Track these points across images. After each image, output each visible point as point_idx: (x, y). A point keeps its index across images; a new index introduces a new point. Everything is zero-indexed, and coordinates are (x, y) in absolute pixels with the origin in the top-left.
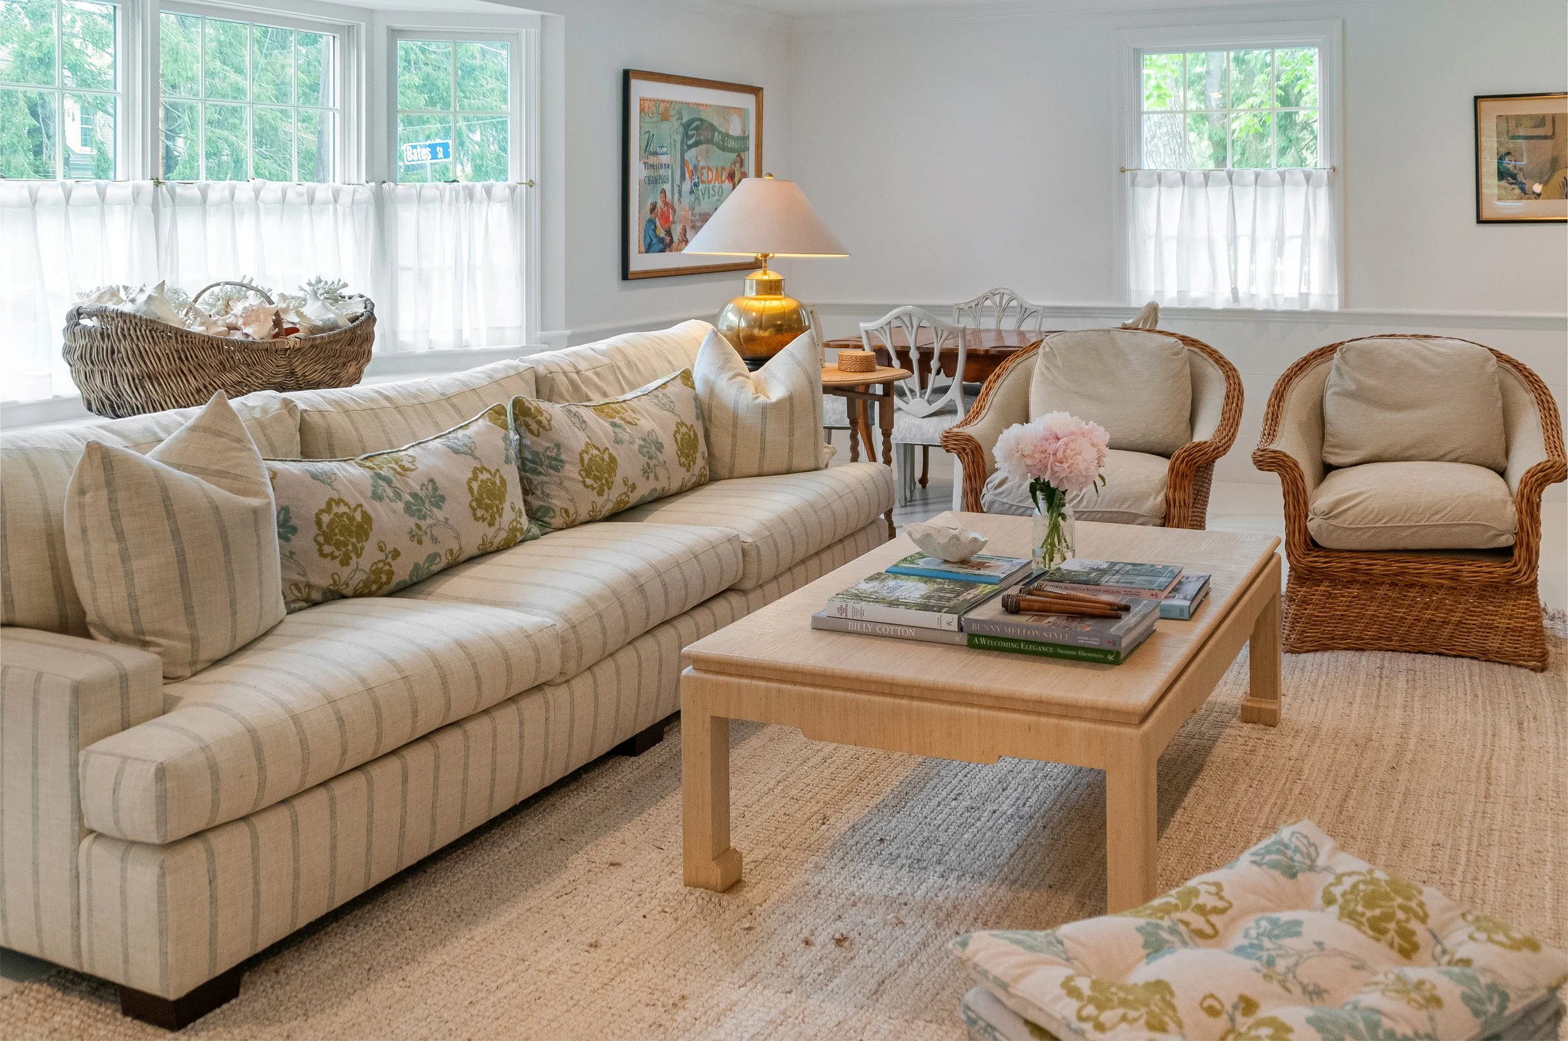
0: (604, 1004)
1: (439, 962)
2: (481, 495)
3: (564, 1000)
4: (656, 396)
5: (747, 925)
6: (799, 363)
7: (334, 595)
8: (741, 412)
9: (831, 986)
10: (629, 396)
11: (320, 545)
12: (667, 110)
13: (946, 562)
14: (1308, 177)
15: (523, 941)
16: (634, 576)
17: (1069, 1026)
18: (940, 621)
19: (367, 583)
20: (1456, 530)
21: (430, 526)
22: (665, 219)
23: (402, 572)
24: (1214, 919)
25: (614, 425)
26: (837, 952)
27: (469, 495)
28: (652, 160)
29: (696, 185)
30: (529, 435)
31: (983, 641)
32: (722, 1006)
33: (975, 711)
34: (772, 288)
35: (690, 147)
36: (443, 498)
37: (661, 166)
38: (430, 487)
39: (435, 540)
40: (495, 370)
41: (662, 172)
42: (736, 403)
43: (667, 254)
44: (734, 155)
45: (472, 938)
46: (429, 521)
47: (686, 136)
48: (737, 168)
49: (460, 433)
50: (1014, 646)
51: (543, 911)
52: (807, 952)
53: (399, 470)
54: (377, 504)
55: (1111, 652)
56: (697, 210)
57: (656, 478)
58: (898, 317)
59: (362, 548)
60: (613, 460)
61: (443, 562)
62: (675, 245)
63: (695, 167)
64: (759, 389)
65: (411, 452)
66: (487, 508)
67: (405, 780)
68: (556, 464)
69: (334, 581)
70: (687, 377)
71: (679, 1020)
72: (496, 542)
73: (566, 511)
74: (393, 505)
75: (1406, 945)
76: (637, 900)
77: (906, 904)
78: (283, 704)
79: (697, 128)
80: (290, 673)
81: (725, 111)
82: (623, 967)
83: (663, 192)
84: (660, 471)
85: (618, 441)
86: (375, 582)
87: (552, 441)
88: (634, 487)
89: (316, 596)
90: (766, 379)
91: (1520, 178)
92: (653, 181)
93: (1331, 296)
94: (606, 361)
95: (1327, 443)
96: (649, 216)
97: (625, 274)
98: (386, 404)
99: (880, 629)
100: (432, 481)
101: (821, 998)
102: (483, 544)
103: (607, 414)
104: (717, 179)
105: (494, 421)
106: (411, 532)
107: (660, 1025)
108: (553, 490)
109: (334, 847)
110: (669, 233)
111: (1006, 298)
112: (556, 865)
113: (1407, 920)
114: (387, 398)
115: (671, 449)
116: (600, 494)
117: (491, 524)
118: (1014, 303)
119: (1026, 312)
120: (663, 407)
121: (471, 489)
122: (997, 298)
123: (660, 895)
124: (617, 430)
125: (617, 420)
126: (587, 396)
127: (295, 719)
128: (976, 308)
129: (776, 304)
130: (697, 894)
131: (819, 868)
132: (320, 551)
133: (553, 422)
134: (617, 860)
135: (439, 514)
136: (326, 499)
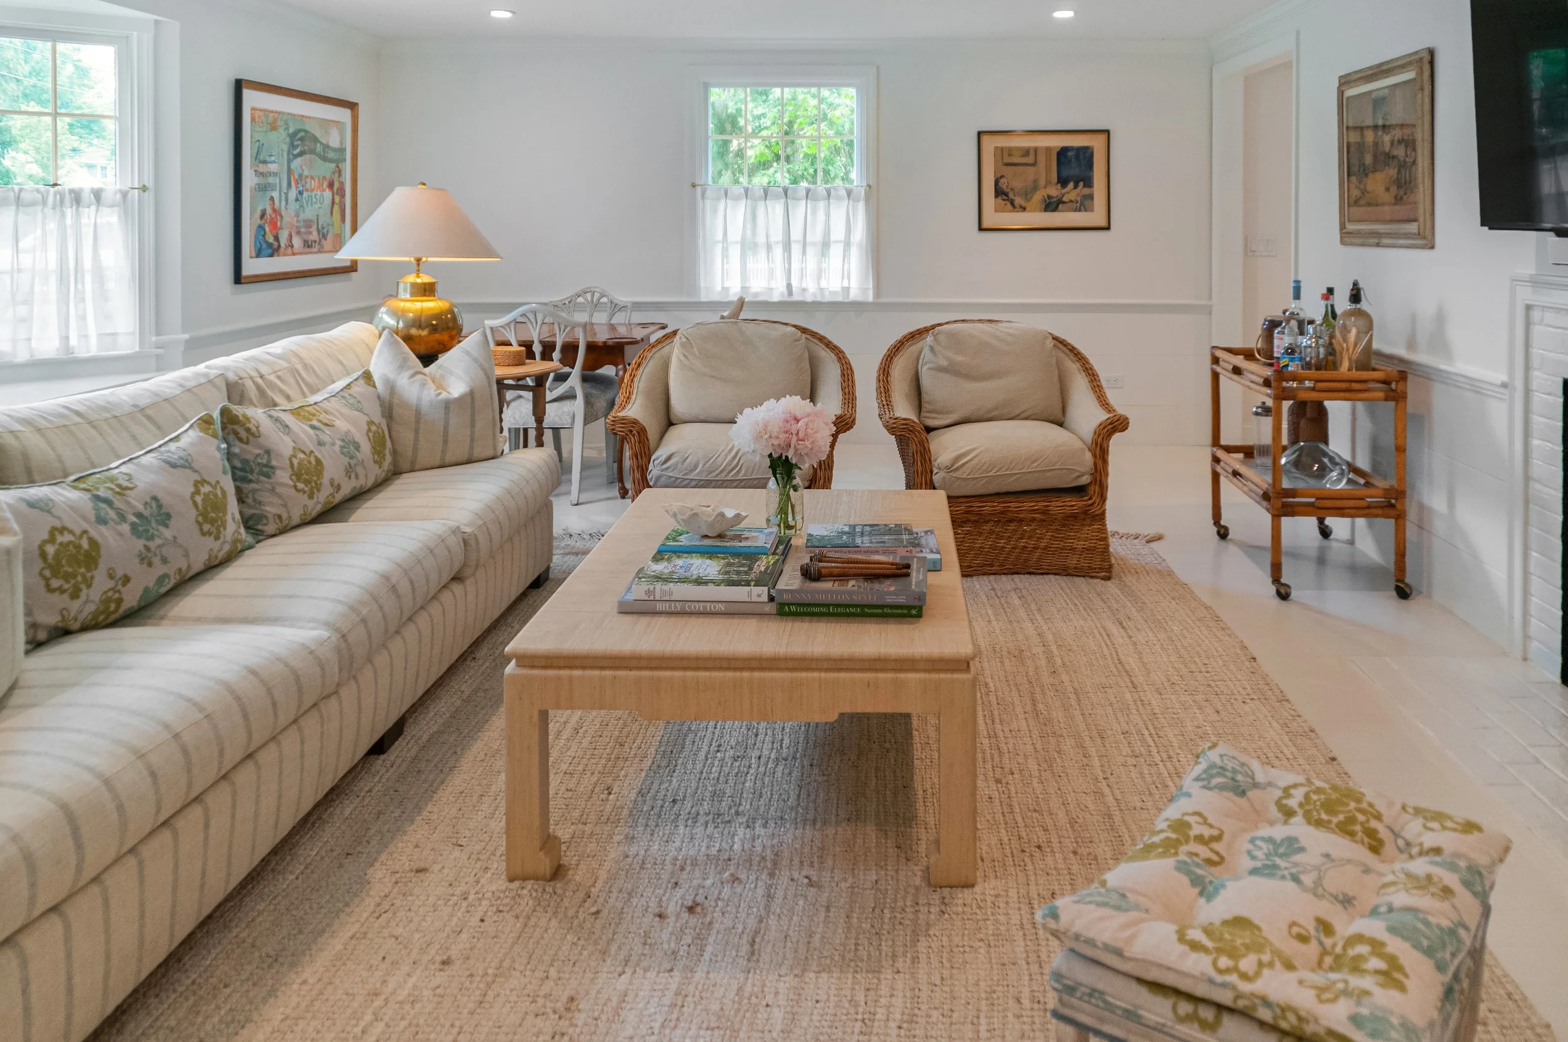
0: (491, 1023)
1: (280, 1017)
2: (205, 508)
3: (445, 1030)
4: (343, 397)
5: (594, 909)
6: (475, 360)
7: (62, 633)
8: (425, 407)
9: (707, 956)
10: (317, 398)
11: (47, 580)
12: (275, 120)
13: (706, 537)
14: (849, 193)
15: (365, 974)
16: (386, 577)
17: (1211, 981)
18: (750, 594)
19: (96, 614)
20: (1048, 474)
21: (159, 546)
22: (274, 225)
23: (131, 598)
24: (1215, 846)
25: (313, 427)
26: (693, 920)
27: (194, 510)
28: (262, 168)
29: (301, 193)
30: (237, 443)
31: (793, 608)
32: (615, 1000)
33: (816, 675)
34: (427, 290)
35: (296, 156)
36: (168, 516)
37: (270, 174)
38: (154, 505)
39: (164, 561)
40: (185, 378)
41: (271, 180)
42: (419, 399)
43: (275, 259)
44: (333, 165)
45: (305, 982)
46: (158, 541)
47: (293, 146)
48: (336, 178)
49: (173, 446)
50: (823, 610)
51: (370, 936)
52: (665, 925)
53: (117, 490)
54: (103, 528)
55: (914, 607)
56: (302, 216)
57: (357, 477)
58: (523, 315)
59: (92, 577)
60: (319, 462)
61: (172, 582)
62: (282, 250)
63: (300, 176)
64: (440, 386)
65: (124, 469)
66: (212, 522)
67: (207, 826)
68: (267, 471)
69: (63, 617)
70: (367, 376)
71: (580, 1023)
72: (221, 555)
73: (280, 517)
74: (119, 527)
75: (1374, 843)
76: (465, 904)
77: (730, 860)
78: (90, 769)
79: (301, 139)
80: (80, 731)
81: (325, 123)
82: (490, 979)
83: (272, 199)
84: (360, 470)
85: (321, 443)
86: (102, 613)
87: (260, 447)
88: (339, 487)
89: (42, 635)
90: (442, 376)
91: (1011, 195)
92: (263, 188)
93: (867, 289)
94: (285, 364)
95: (923, 409)
96: (259, 222)
97: (238, 278)
98: (77, 419)
99: (689, 607)
100: (155, 498)
101: (705, 969)
102: (210, 559)
103: (304, 417)
104: (319, 187)
105: (205, 431)
106: (140, 555)
107: (563, 1034)
108: (265, 497)
109: (142, 916)
110: (277, 238)
111: (597, 295)
112: (356, 882)
113: (1368, 821)
114: (77, 413)
115: (366, 447)
116: (311, 497)
117: (217, 538)
118: (604, 300)
119: (615, 308)
120: (352, 407)
121: (195, 504)
122: (589, 296)
123: (489, 895)
124: (318, 432)
125: (315, 423)
126: (273, 400)
127: (107, 782)
128: (570, 304)
129: (430, 305)
130: (529, 887)
131: (630, 839)
132: (48, 586)
133: (261, 429)
134: (422, 865)
135: (168, 533)
136: (48, 528)
